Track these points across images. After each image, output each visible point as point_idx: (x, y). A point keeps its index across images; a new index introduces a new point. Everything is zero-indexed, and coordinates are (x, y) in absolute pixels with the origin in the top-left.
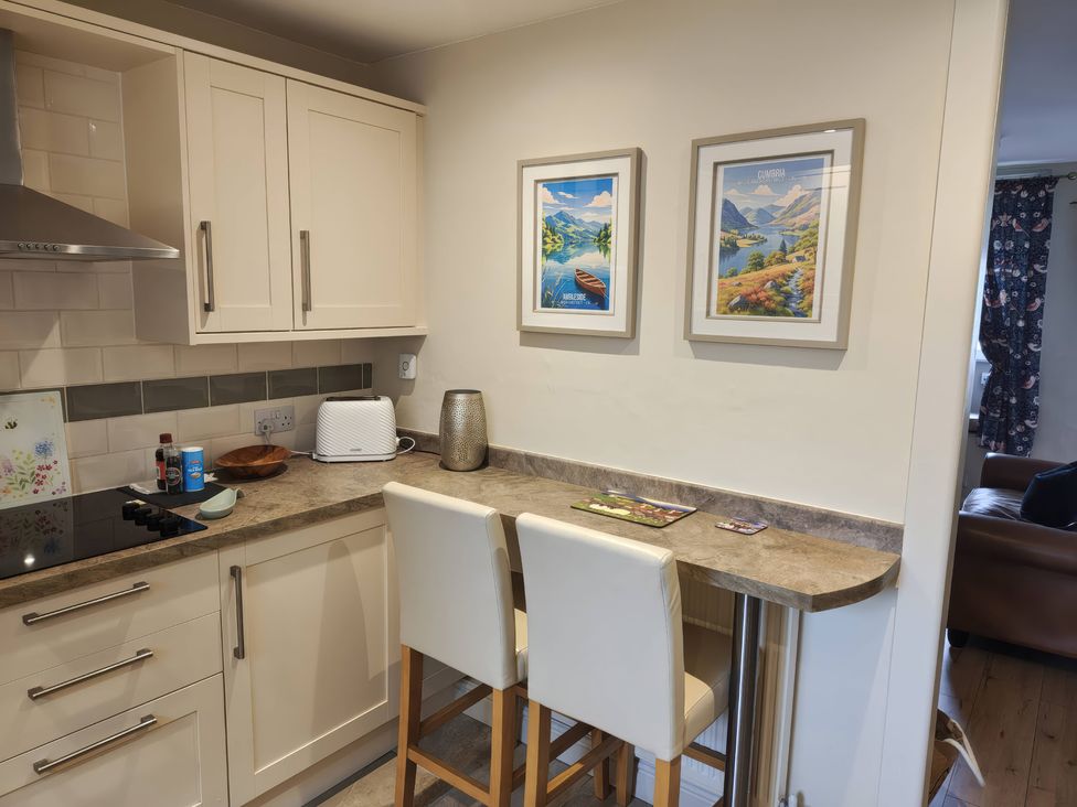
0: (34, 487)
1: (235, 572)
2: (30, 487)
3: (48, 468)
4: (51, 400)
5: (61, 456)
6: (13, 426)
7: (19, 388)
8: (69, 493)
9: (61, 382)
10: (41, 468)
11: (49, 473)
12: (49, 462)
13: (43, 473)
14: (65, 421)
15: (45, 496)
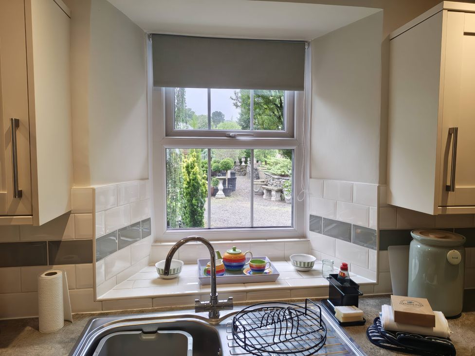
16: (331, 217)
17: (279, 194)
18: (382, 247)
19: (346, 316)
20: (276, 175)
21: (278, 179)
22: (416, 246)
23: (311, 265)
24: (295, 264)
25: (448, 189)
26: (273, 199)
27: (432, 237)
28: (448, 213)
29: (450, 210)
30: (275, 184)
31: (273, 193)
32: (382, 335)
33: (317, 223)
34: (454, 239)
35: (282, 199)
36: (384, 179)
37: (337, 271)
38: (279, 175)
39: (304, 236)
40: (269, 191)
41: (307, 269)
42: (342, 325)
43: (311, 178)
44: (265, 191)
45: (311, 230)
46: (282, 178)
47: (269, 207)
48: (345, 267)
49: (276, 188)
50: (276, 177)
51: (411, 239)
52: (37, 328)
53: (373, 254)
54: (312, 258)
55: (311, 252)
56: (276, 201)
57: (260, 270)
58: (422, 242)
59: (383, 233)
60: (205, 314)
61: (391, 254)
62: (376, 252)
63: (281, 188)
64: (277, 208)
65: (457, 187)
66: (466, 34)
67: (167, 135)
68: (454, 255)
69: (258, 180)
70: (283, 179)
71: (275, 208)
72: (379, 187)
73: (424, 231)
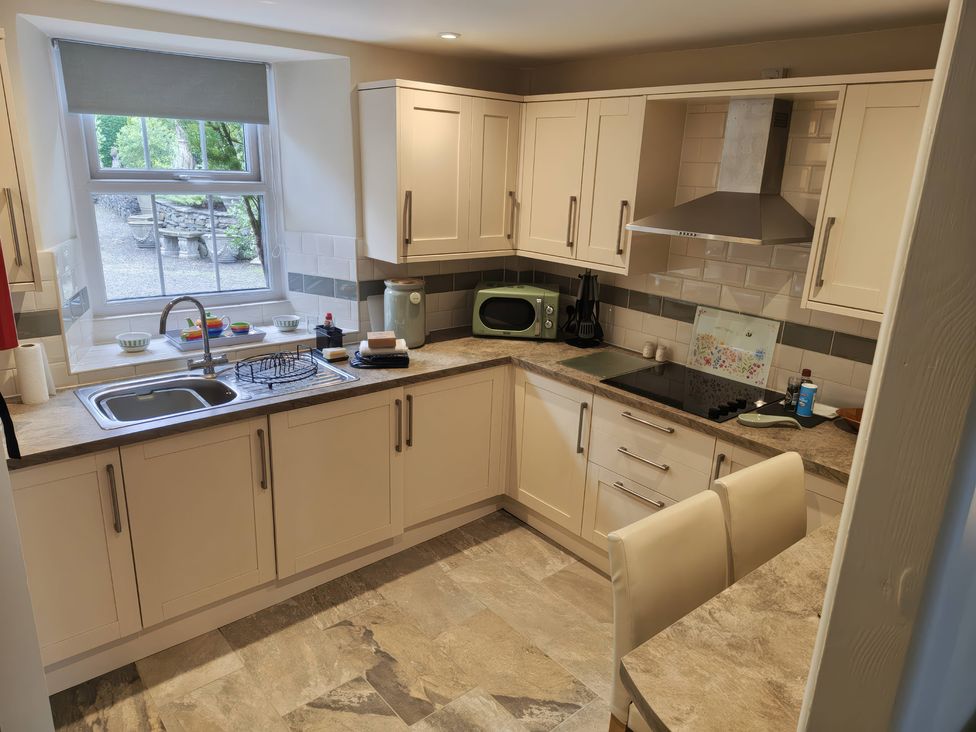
0: (749, 374)
1: (722, 458)
2: (746, 374)
3: (759, 367)
4: (773, 326)
5: (767, 361)
6: (749, 335)
7: (760, 314)
8: (764, 387)
9: (784, 317)
10: (755, 365)
11: (758, 370)
12: (760, 363)
13: (755, 368)
14: (778, 341)
15: (751, 382)
16: (312, 274)
17: (196, 245)
18: (362, 298)
19: (332, 355)
20: (183, 205)
21: (189, 213)
22: (390, 293)
23: (295, 324)
24: (280, 324)
25: (407, 241)
26: (183, 254)
27: (400, 283)
28: (408, 262)
29: (411, 259)
30: (183, 225)
31: (182, 243)
32: (361, 359)
33: (298, 282)
34: (417, 283)
35: (203, 256)
36: (361, 232)
37: (322, 322)
38: (189, 205)
39: (282, 298)
40: (173, 240)
41: (292, 328)
42: (330, 361)
43: (285, 229)
44: (162, 240)
45: (292, 289)
46: (199, 211)
47: (179, 272)
48: (329, 317)
49: (187, 234)
50: (184, 209)
51: (385, 287)
52: (21, 402)
53: (355, 304)
54: (296, 318)
55: (293, 312)
56: (191, 259)
57: (244, 331)
58: (394, 288)
59: (362, 284)
60: (200, 372)
61: (370, 303)
62: (356, 302)
63: (197, 232)
64: (197, 273)
65: (414, 240)
66: (416, 108)
67: (92, 177)
68: (415, 297)
69: (141, 217)
70: (201, 214)
71: (194, 273)
72: (356, 241)
73: (395, 279)
